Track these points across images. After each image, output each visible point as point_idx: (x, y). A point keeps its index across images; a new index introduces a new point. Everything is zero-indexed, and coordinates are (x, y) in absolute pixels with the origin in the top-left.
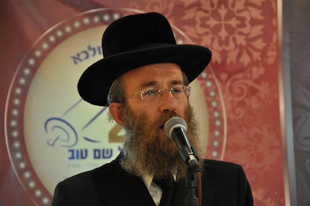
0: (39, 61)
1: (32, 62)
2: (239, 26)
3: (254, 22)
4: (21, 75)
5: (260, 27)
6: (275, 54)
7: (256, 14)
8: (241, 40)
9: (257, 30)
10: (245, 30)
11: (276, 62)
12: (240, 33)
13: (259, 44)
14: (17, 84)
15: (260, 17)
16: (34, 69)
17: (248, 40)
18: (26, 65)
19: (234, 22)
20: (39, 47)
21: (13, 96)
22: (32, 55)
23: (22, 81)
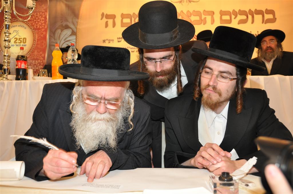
6: (46, 26)
8: (40, 24)
9: (43, 22)
11: (47, 28)
12: (40, 22)
15: (44, 19)
19: (39, 20)
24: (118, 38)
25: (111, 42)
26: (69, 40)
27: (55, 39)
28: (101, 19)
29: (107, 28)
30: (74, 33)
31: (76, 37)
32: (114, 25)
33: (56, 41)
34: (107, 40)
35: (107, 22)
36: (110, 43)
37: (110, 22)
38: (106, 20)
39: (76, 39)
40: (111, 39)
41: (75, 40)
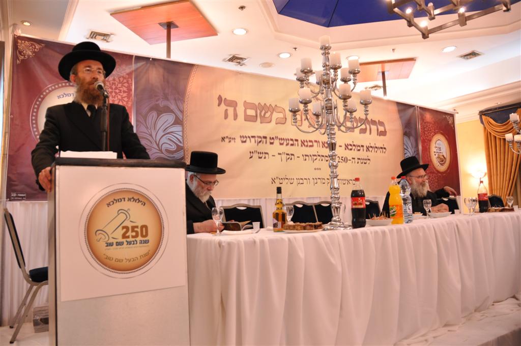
0: (45, 97)
1: (42, 96)
2: (119, 92)
3: (124, 92)
4: (37, 100)
5: (126, 94)
6: (131, 103)
7: (125, 89)
8: (119, 97)
10: (121, 94)
11: (131, 106)
12: (119, 95)
13: (126, 99)
14: (36, 104)
15: (126, 90)
16: (43, 99)
17: (122, 98)
18: (40, 97)
19: (117, 91)
20: (45, 91)
21: (34, 108)
22: (42, 94)
23: (38, 103)
24: (241, 137)
25: (232, 141)
26: (172, 132)
27: (147, 128)
28: (219, 105)
29: (227, 120)
30: (178, 122)
31: (183, 129)
32: (236, 117)
33: (150, 131)
34: (227, 137)
35: (226, 110)
36: (231, 143)
37: (231, 111)
38: (225, 108)
39: (183, 131)
40: (232, 137)
41: (181, 133)
